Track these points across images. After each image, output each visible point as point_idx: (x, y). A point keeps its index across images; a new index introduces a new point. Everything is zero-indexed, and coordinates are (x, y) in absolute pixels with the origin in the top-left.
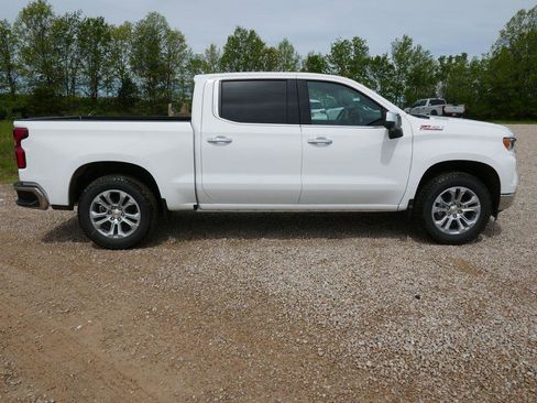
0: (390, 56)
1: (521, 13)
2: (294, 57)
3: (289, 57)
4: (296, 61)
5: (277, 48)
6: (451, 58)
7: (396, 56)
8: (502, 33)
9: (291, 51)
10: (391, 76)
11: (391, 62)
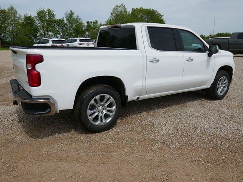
0: (65, 19)
1: (117, 6)
2: (18, 16)
3: (15, 16)
4: (19, 18)
5: (7, 10)
6: (91, 22)
7: (67, 20)
8: (111, 14)
9: (16, 12)
10: (66, 29)
11: (66, 22)
